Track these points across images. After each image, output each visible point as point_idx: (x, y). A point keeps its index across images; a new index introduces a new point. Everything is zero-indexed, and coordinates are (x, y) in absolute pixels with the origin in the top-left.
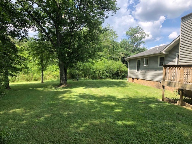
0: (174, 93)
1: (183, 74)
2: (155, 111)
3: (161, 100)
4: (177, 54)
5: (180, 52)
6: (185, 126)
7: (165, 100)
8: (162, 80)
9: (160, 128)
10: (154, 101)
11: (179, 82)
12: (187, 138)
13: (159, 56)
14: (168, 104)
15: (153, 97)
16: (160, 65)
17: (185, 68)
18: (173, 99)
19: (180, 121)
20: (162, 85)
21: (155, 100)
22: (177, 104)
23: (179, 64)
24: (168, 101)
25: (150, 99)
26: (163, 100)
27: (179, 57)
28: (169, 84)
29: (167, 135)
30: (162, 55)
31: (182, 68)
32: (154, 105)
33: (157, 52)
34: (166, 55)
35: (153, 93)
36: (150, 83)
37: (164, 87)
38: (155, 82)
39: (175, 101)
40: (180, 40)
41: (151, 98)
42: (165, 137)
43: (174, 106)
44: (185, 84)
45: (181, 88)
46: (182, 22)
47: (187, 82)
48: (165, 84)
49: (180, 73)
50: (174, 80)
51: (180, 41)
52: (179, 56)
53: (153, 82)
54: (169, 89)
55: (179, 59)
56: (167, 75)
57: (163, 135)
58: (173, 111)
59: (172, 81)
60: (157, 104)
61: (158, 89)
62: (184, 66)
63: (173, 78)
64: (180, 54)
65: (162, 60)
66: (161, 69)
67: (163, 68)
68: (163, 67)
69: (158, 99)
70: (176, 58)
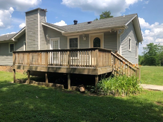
0: (24, 74)
1: (29, 58)
2: (6, 94)
3: (13, 82)
4: (24, 42)
5: (26, 41)
6: (31, 100)
7: (16, 82)
8: (13, 64)
9: (10, 109)
10: (5, 85)
11: (27, 65)
12: (32, 110)
13: (9, 43)
14: (18, 85)
15: (5, 81)
16: (11, 51)
17: (30, 53)
18: (23, 79)
19: (28, 97)
20: (13, 68)
21: (7, 83)
22: (26, 83)
23: (26, 50)
24: (19, 82)
25: (2, 84)
26: (15, 82)
27: (26, 45)
28: (19, 67)
29: (16, 113)
30: (11, 42)
31: (28, 53)
32: (5, 89)
33: (7, 39)
34: (15, 42)
35: (5, 77)
36: (3, 68)
37: (14, 70)
38: (7, 66)
39: (25, 80)
40: (26, 30)
41: (2, 82)
42: (13, 115)
43: (23, 85)
44: (31, 66)
45: (28, 70)
46: (26, 16)
47: (32, 64)
48: (15, 68)
49: (27, 57)
50: (23, 63)
51: (26, 32)
52: (26, 43)
53: (5, 66)
54: (20, 72)
55: (26, 46)
56: (17, 59)
57: (12, 114)
58: (23, 90)
59: (21, 65)
60: (8, 87)
61: (11, 73)
62: (29, 52)
63: (22, 62)
64: (26, 42)
65: (12, 46)
66: (11, 55)
67: (13, 54)
68: (12, 52)
69: (10, 82)
70: (24, 45)
